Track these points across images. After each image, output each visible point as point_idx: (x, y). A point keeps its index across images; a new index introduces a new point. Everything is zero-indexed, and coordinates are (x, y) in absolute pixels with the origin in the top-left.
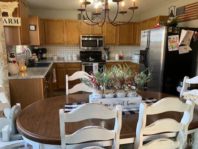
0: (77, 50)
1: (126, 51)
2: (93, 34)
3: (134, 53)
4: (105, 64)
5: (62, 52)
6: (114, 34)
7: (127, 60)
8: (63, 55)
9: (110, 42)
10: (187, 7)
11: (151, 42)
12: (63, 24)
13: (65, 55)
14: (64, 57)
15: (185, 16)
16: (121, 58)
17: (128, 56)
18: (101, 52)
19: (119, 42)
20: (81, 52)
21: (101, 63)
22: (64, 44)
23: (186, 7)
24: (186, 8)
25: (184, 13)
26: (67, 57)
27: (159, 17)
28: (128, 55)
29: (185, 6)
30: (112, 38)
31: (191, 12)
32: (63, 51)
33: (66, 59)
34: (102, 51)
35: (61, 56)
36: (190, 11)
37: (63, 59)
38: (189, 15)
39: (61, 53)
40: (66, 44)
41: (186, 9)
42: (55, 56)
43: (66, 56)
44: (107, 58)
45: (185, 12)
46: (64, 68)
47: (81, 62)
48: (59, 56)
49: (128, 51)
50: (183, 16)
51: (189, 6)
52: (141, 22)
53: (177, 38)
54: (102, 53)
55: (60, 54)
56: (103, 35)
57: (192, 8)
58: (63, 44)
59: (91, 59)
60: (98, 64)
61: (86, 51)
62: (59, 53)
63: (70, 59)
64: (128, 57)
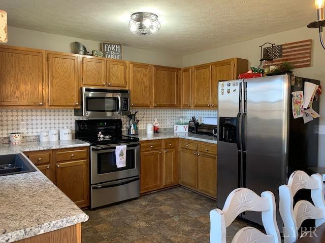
0: (69, 117)
1: (163, 118)
2: (109, 86)
3: (175, 121)
4: (138, 144)
5: (32, 124)
6: (147, 87)
7: (165, 134)
8: (35, 130)
9: (140, 103)
10: (286, 47)
11: (251, 102)
12: (41, 61)
13: (39, 130)
14: (39, 136)
15: (282, 60)
16: (156, 131)
17: (165, 127)
18: (119, 121)
19: (156, 102)
20: (78, 123)
21: (131, 144)
22: (42, 105)
23: (283, 47)
24: (285, 49)
25: (281, 56)
26: (46, 136)
27: (235, 60)
28: (165, 124)
29: (282, 45)
30: (144, 94)
31: (295, 55)
32: (34, 122)
33: (44, 139)
34: (122, 119)
35: (30, 134)
36: (293, 53)
37: (38, 140)
38: (291, 59)
39: (30, 126)
40: (47, 107)
41: (284, 51)
42: (17, 135)
43: (45, 134)
44: (134, 133)
45: (283, 55)
46: (48, 163)
47: (88, 144)
48: (25, 134)
49: (165, 118)
50: (279, 61)
51: (290, 46)
52: (190, 68)
53: (301, 96)
54: (123, 123)
55: (27, 129)
56: (127, 88)
57: (297, 49)
58: (40, 105)
59: (102, 136)
60: (126, 146)
61: (90, 119)
62: (25, 126)
63: (54, 139)
64: (166, 129)
